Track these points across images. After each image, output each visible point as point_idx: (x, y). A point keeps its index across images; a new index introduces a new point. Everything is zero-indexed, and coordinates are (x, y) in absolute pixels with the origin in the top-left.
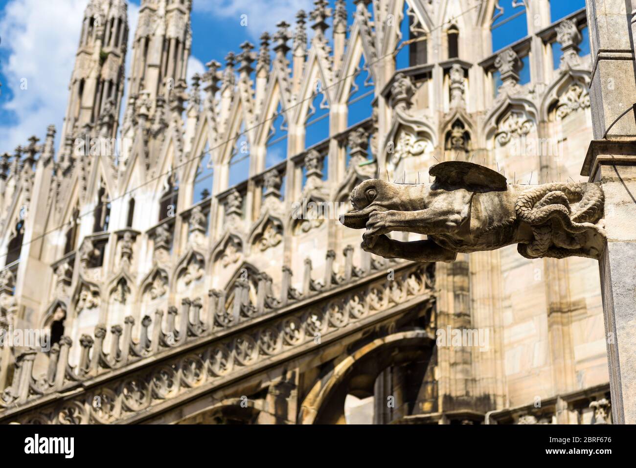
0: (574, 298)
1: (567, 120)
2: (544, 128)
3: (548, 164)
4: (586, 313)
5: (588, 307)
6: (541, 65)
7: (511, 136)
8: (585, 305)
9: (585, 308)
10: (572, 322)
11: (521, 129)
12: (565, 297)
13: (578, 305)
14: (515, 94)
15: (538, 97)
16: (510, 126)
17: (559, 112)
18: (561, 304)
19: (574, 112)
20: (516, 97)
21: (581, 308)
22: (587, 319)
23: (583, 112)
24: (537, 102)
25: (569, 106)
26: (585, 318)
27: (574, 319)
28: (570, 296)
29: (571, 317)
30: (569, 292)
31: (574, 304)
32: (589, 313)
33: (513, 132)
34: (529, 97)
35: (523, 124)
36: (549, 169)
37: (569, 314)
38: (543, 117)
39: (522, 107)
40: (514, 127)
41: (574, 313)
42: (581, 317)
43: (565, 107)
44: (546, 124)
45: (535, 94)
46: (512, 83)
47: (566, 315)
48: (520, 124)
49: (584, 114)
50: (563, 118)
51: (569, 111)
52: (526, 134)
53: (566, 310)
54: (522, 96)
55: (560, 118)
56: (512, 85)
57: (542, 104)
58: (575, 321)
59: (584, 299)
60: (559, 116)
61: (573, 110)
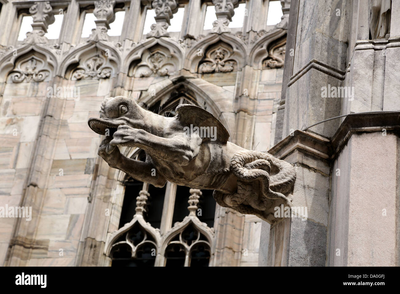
0: (38, 238)
1: (81, 83)
2: (59, 82)
3: (53, 114)
4: (46, 254)
5: (49, 249)
6: (73, 28)
7: (25, 78)
8: (48, 246)
9: (46, 249)
10: (30, 258)
11: (36, 75)
12: (32, 234)
13: (41, 245)
14: (41, 43)
15: (62, 53)
16: (27, 69)
17: (75, 74)
18: (26, 239)
19: (89, 78)
20: (41, 45)
21: (43, 248)
22: (46, 259)
23: (97, 81)
24: (60, 59)
25: (87, 72)
26: (44, 258)
27: (33, 255)
28: (36, 235)
29: (32, 253)
30: (37, 231)
31: (38, 243)
32: (49, 254)
33: (28, 75)
34: (54, 51)
35: (40, 72)
36: (53, 118)
37: (31, 250)
38: (61, 73)
39: (44, 56)
40: (30, 71)
41: (35, 251)
42: (40, 256)
43: (83, 71)
44: (61, 79)
45: (59, 50)
46: (41, 32)
47: (27, 250)
48: (37, 71)
49: (98, 83)
50: (79, 80)
51: (86, 76)
52: (39, 82)
53: (29, 246)
54: (47, 48)
55: (75, 79)
56: (40, 34)
57: (64, 61)
58: (34, 258)
59: (48, 241)
60: (75, 77)
61: (89, 76)
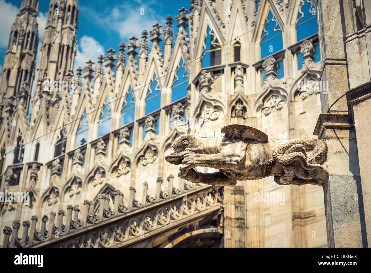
0: (308, 210)
1: (306, 100)
2: (292, 105)
3: (294, 127)
4: (315, 219)
5: (317, 216)
6: (291, 67)
7: (272, 110)
8: (315, 214)
9: (315, 216)
10: (307, 224)
11: (278, 105)
12: (303, 209)
13: (311, 214)
14: (274, 84)
15: (288, 86)
16: (271, 104)
17: (301, 96)
18: (300, 213)
19: (310, 96)
20: (275, 86)
21: (313, 216)
22: (316, 223)
23: (316, 96)
24: (288, 90)
25: (307, 92)
26: (315, 222)
27: (308, 223)
28: (306, 208)
29: (306, 221)
30: (306, 206)
31: (308, 213)
32: (317, 219)
33: (273, 107)
34: (283, 86)
35: (279, 103)
36: (294, 130)
37: (305, 219)
38: (291, 99)
39: (279, 92)
40: (273, 104)
41: (308, 219)
42: (312, 222)
43: (305, 93)
44: (293, 103)
45: (286, 85)
46: (273, 77)
47: (303, 220)
48: (277, 103)
49: (317, 97)
50: (303, 99)
51: (307, 95)
52: (280, 109)
53: (303, 217)
54: (279, 86)
55: (302, 100)
56: (273, 78)
57: (291, 91)
58: (309, 224)
59: (314, 211)
60: (301, 98)
61: (310, 95)
